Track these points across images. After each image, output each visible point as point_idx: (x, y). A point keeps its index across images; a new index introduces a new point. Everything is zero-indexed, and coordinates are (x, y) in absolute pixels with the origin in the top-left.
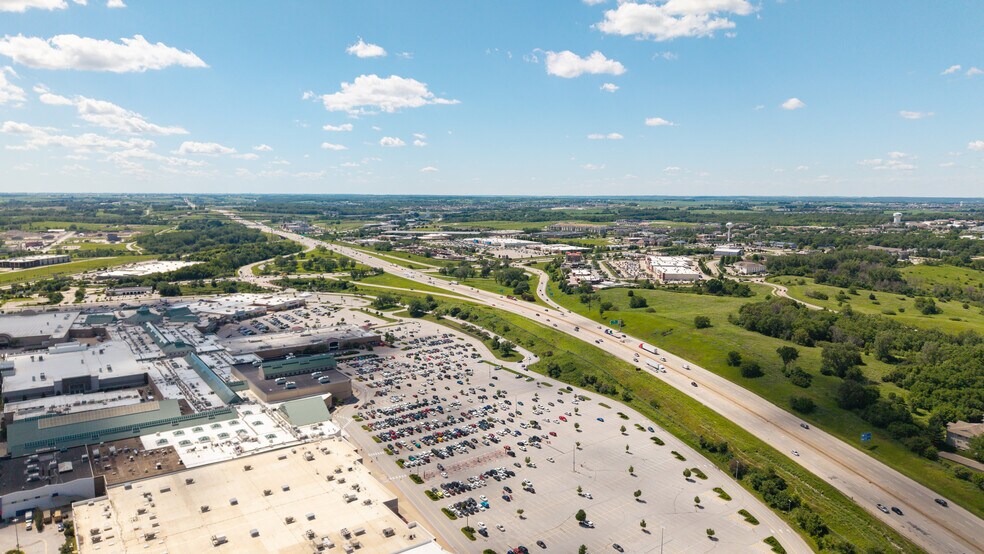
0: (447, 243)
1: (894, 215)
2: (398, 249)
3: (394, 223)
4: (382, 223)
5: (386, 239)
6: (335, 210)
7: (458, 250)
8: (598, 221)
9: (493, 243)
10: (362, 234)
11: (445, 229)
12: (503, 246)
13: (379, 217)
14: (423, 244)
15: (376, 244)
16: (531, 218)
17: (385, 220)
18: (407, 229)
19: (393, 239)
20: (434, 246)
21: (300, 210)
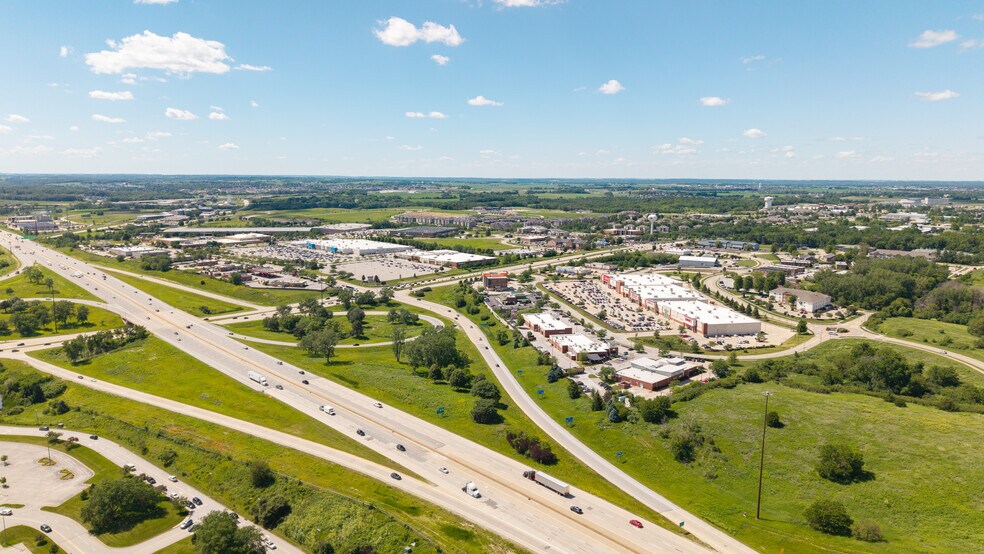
0: (265, 251)
1: (766, 199)
2: (182, 267)
3: (183, 213)
4: (166, 214)
5: (163, 245)
6: (102, 194)
7: (289, 267)
8: (451, 208)
9: (340, 248)
10: (126, 236)
11: (258, 223)
12: (356, 254)
13: (162, 202)
14: (225, 255)
15: (145, 257)
16: (365, 204)
17: (170, 208)
18: (200, 224)
19: (176, 245)
20: (244, 258)
21: (50, 196)
